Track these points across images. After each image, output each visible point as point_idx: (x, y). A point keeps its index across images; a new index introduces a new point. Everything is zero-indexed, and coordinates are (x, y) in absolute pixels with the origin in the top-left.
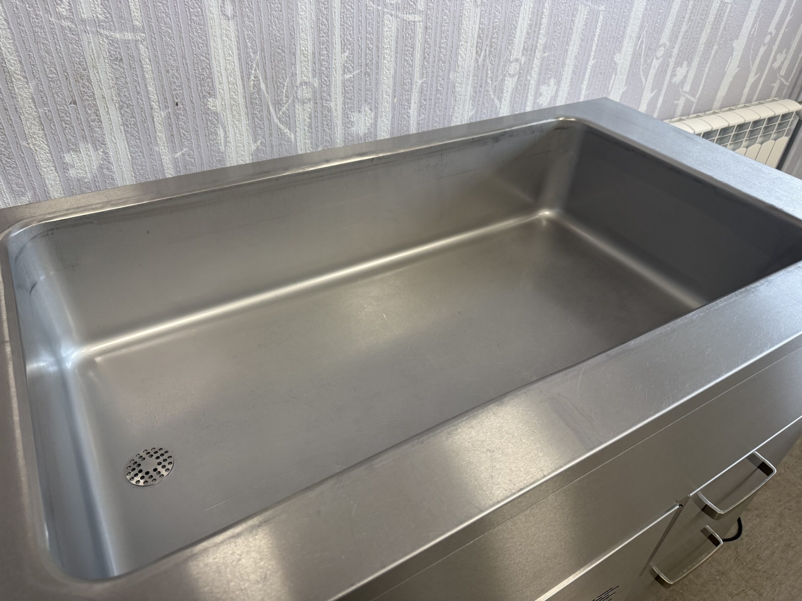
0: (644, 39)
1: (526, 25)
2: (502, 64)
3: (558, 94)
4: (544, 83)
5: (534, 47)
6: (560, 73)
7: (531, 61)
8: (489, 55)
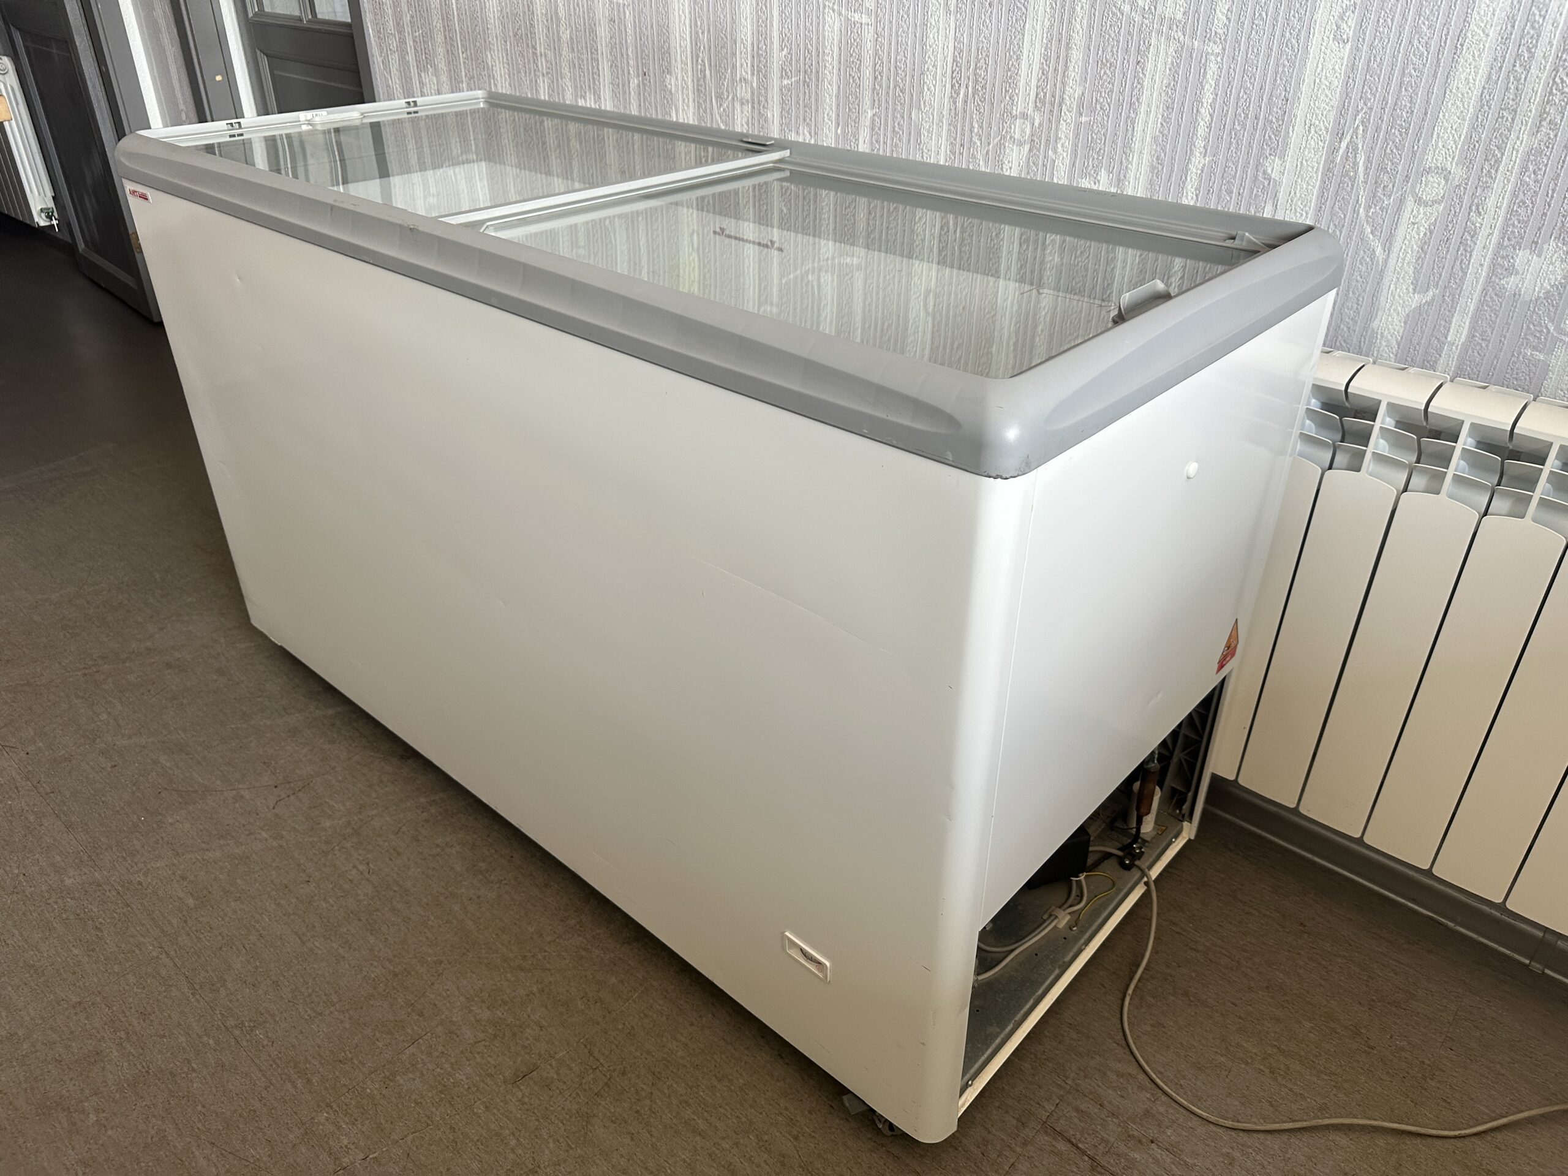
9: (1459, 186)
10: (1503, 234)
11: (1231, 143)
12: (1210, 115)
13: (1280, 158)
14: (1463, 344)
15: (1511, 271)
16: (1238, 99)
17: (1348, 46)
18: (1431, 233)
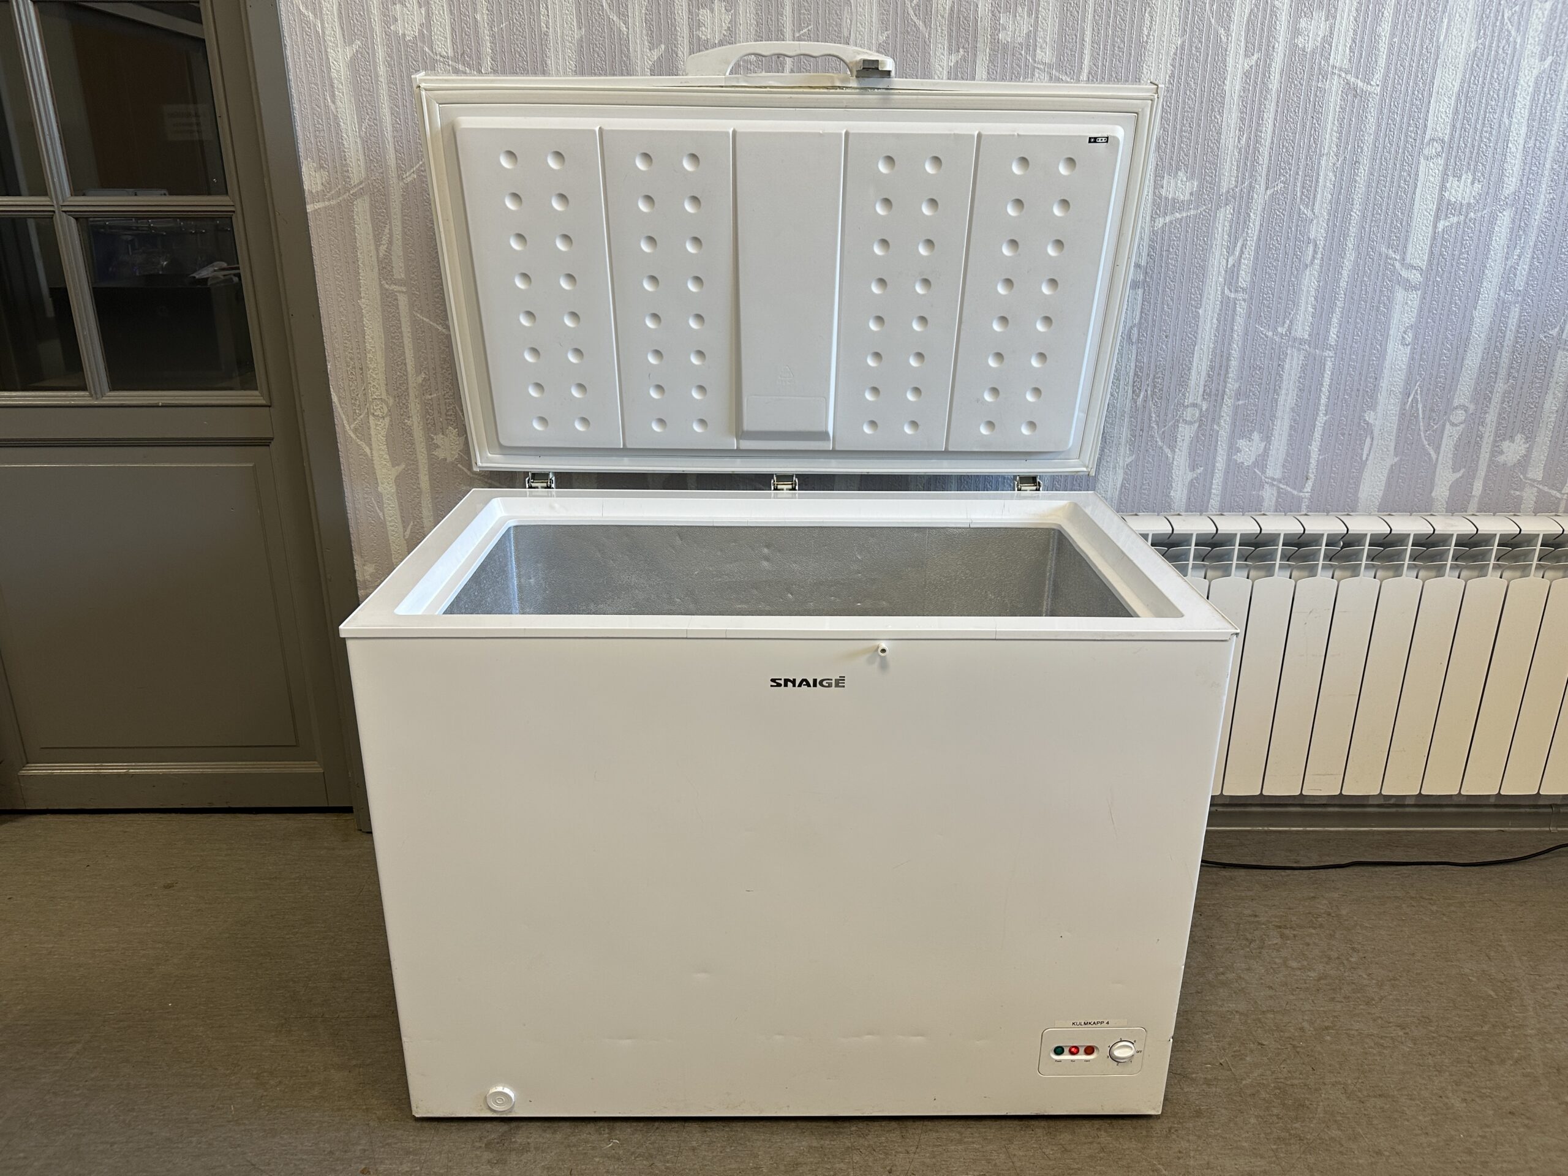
0: (1419, 397)
1: (1204, 367)
2: (1172, 407)
3: (1268, 453)
4: (1242, 437)
5: (1220, 392)
6: (1269, 427)
7: (1218, 409)
8: (1152, 396)
9: (1472, 414)
10: (1496, 435)
11: (1343, 406)
12: (1329, 392)
13: (1374, 411)
14: (1480, 495)
15: (1502, 453)
16: (1346, 381)
17: (1409, 347)
18: (1460, 439)
